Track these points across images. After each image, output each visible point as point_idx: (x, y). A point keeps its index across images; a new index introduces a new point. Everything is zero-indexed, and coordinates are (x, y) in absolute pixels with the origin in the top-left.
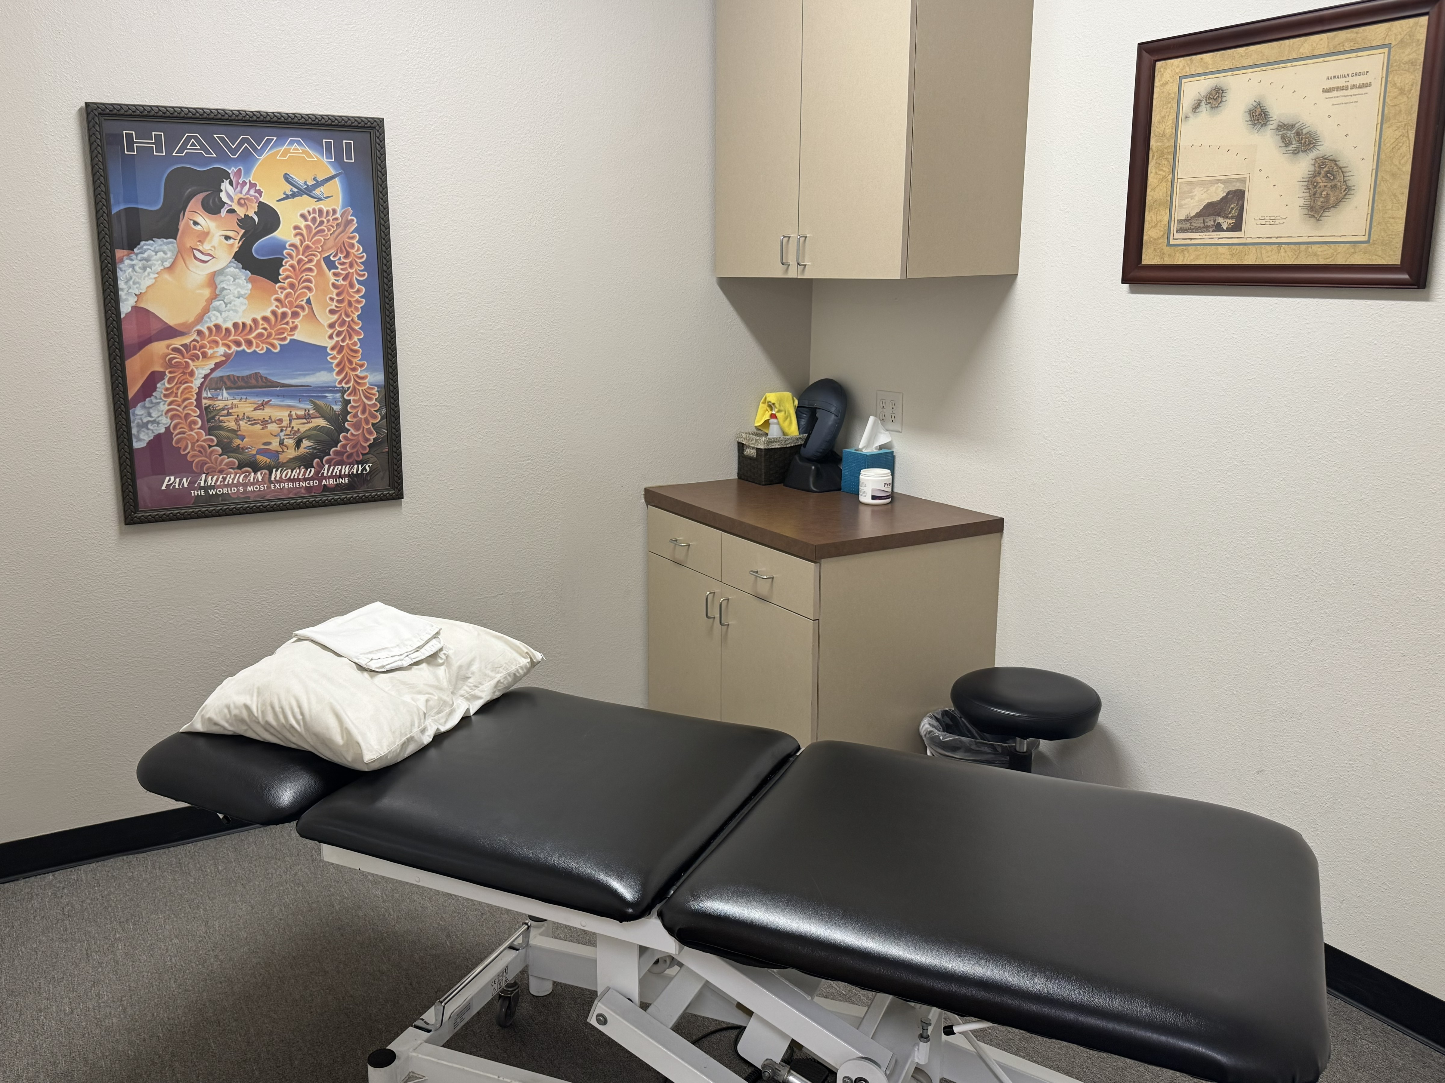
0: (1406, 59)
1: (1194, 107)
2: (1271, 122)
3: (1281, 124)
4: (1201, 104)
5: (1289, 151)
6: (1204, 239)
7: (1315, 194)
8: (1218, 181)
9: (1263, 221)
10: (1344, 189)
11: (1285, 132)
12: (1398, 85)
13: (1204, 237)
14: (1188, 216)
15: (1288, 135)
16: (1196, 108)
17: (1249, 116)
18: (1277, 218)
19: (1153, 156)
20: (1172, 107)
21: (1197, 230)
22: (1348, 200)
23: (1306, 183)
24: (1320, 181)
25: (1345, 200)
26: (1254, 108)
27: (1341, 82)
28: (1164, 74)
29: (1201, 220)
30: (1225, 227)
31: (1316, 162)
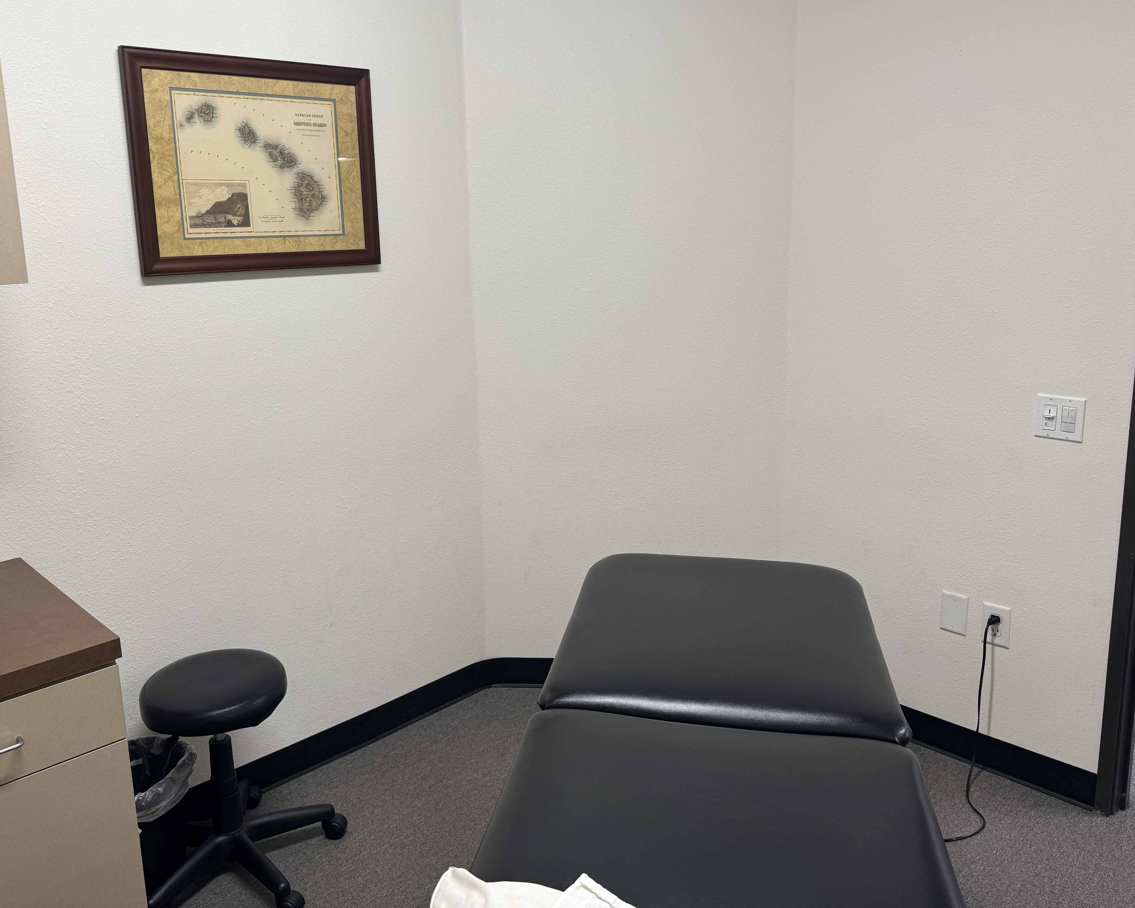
0: (346, 112)
1: (188, 117)
2: (259, 141)
3: (266, 143)
4: (194, 116)
5: (276, 165)
6: (218, 233)
7: (302, 199)
8: (222, 185)
9: (266, 219)
10: (321, 197)
11: (271, 150)
12: (344, 129)
13: (218, 231)
14: (199, 213)
15: (274, 153)
16: (190, 118)
17: (240, 134)
18: (277, 217)
19: (154, 157)
20: (165, 114)
21: (210, 225)
22: (324, 205)
23: (293, 191)
24: (304, 190)
25: (323, 205)
26: (243, 127)
27: (305, 120)
28: (152, 81)
29: (212, 217)
30: (235, 222)
31: (298, 176)
